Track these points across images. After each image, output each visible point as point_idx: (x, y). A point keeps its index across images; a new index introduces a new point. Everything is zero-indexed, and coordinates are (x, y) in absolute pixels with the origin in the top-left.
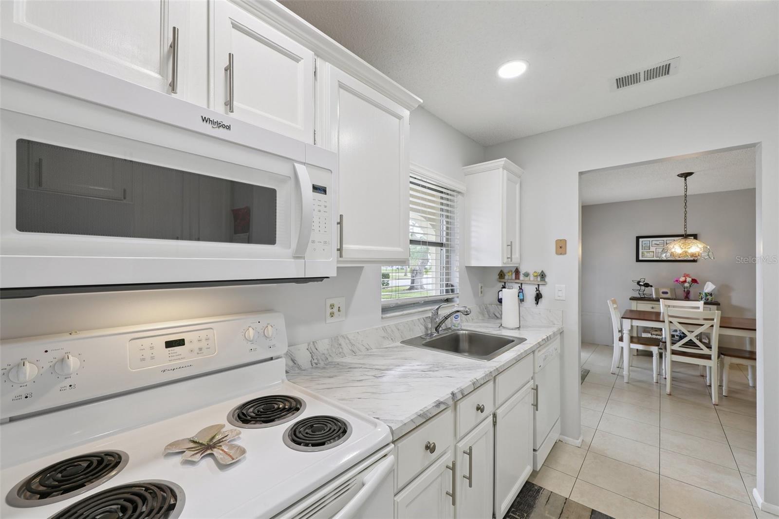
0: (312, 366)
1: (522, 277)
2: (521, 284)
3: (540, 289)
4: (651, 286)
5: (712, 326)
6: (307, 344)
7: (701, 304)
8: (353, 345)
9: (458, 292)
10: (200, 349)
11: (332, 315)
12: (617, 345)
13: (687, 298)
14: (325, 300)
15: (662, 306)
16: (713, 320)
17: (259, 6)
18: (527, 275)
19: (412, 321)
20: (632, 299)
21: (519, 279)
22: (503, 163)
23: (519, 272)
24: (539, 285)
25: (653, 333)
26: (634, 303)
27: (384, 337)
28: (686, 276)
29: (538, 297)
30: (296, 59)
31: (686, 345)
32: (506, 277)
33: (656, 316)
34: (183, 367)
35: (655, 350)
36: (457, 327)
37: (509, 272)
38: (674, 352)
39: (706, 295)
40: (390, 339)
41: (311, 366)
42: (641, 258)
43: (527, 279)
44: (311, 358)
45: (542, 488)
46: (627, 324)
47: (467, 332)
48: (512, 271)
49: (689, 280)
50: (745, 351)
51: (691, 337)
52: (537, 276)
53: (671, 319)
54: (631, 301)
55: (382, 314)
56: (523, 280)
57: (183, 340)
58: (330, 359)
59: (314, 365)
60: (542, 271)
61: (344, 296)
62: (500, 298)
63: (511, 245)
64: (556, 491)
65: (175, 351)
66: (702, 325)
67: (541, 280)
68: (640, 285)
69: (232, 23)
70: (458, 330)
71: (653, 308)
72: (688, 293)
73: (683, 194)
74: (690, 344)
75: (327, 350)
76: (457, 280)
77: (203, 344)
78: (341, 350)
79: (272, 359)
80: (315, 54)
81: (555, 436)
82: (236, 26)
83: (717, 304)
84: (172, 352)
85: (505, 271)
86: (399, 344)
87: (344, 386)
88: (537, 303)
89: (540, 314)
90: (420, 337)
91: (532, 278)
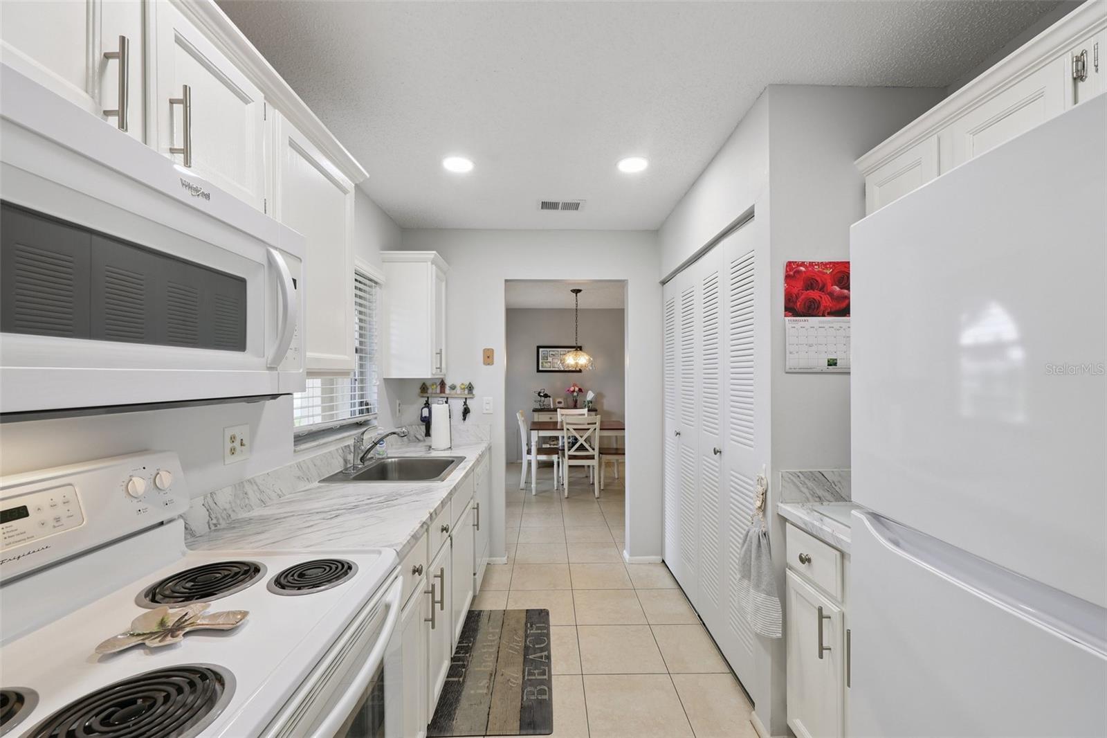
0: (210, 528)
1: (447, 391)
2: (447, 398)
3: (467, 403)
4: (550, 397)
5: (595, 429)
6: (202, 497)
7: (585, 411)
8: (262, 492)
9: (376, 411)
10: (58, 520)
11: (233, 451)
12: (526, 458)
13: (575, 407)
14: (224, 430)
15: (560, 415)
16: (596, 423)
17: (197, 8)
18: (453, 388)
19: (330, 452)
20: (535, 410)
21: (444, 392)
22: (432, 256)
23: (445, 384)
24: (466, 399)
25: (552, 443)
26: (536, 414)
27: (299, 477)
28: (575, 385)
29: (466, 411)
30: (245, 100)
31: (579, 449)
32: (430, 391)
33: (553, 426)
34: (34, 552)
35: (555, 458)
36: (382, 455)
37: (433, 385)
38: (571, 457)
39: (589, 402)
40: (305, 479)
41: (209, 530)
42: (541, 369)
43: (453, 392)
44: (208, 518)
45: (481, 611)
46: (535, 435)
47: (396, 459)
48: (436, 384)
49: (577, 389)
50: (613, 449)
51: (581, 441)
52: (464, 389)
53: (569, 427)
54: (534, 413)
55: (295, 445)
56: (449, 394)
57: (24, 508)
58: (233, 517)
59: (213, 528)
60: (470, 383)
61: (247, 424)
62: (423, 416)
63: (440, 353)
64: (494, 608)
65: (13, 528)
66: (588, 429)
67: (468, 393)
68: (541, 396)
69: (176, 36)
70: (383, 459)
71: (551, 418)
72: (576, 402)
73: (575, 307)
74: (582, 448)
75: (230, 503)
76: (375, 397)
77: (61, 511)
78: (247, 500)
79: (162, 524)
80: (265, 98)
81: (486, 560)
82: (179, 41)
83: (595, 410)
84: (9, 529)
85: (428, 384)
86: (316, 484)
87: (290, 536)
88: (464, 419)
89: (468, 430)
90: (341, 472)
91: (459, 392)
